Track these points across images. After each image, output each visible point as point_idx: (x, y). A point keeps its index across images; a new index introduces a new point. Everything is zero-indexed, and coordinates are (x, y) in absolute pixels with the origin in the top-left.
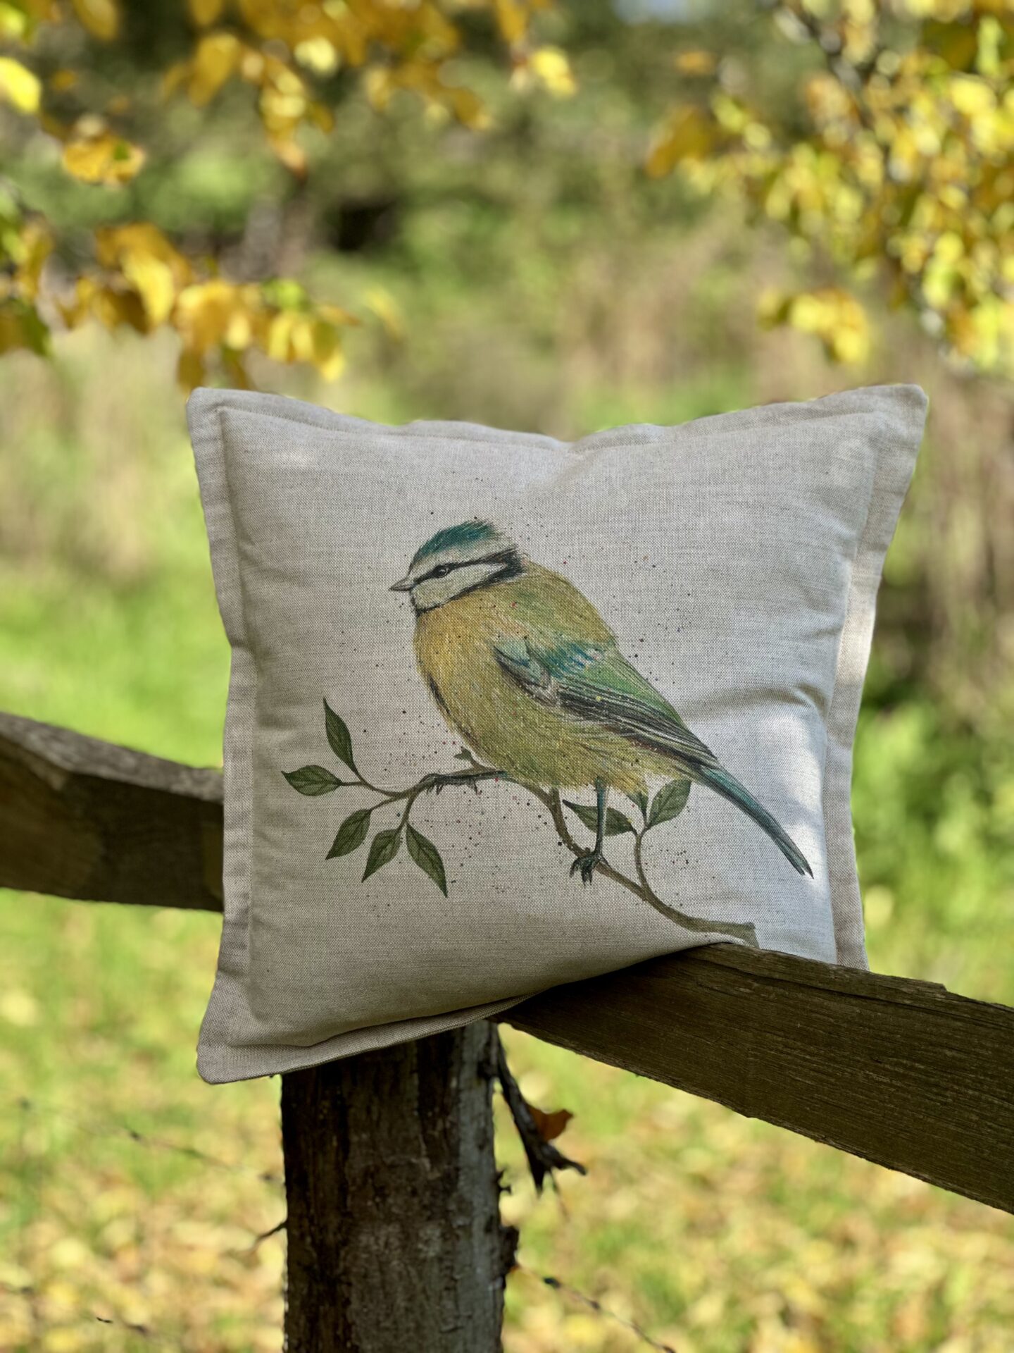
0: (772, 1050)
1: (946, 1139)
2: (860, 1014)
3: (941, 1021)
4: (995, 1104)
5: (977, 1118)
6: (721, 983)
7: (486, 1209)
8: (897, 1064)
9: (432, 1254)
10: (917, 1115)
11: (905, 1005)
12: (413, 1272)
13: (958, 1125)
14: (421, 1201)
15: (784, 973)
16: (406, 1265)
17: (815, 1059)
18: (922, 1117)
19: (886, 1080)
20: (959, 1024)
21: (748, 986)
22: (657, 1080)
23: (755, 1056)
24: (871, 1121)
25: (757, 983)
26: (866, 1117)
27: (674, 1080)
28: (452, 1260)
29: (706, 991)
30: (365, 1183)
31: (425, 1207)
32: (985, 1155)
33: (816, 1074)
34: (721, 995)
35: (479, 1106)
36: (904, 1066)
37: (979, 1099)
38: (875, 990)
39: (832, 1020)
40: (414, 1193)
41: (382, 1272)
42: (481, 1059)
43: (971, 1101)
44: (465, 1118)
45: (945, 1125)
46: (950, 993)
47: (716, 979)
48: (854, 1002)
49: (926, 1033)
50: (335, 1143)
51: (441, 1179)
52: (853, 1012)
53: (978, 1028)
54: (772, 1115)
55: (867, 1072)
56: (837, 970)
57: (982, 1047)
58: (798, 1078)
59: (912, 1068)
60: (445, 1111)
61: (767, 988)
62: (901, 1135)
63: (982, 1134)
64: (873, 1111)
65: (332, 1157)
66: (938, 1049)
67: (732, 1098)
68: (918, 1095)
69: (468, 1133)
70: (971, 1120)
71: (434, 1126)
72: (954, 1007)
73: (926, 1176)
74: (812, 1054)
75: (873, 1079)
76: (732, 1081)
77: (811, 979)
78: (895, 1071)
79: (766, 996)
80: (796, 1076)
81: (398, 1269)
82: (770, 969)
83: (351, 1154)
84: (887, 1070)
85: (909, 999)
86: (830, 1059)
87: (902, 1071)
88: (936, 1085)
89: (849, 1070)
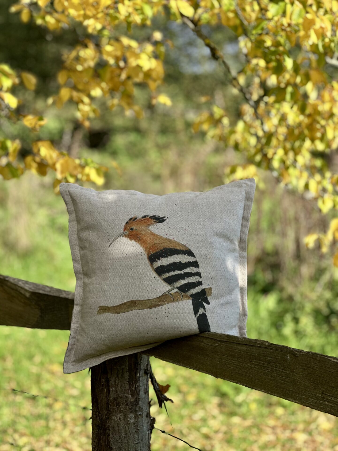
0: (224, 360)
1: (268, 381)
2: (247, 349)
3: (267, 350)
4: (281, 371)
5: (276, 375)
6: (211, 343)
7: (146, 410)
8: (256, 362)
9: (132, 422)
10: (261, 375)
11: (258, 346)
12: (127, 427)
13: (271, 377)
14: (129, 407)
15: (227, 339)
16: (125, 425)
17: (234, 362)
18: (262, 375)
19: (253, 366)
20: (272, 351)
21: (218, 343)
22: (193, 369)
23: (219, 362)
24: (250, 377)
25: (220, 342)
26: (248, 376)
27: (198, 369)
28: (137, 424)
29: (207, 345)
30: (114, 402)
31: (130, 409)
32: (278, 384)
33: (235, 366)
34: (211, 346)
35: (145, 382)
36: (258, 362)
37: (276, 370)
38: (250, 343)
39: (239, 351)
40: (127, 405)
41: (118, 427)
42: (145, 369)
43: (275, 371)
44: (141, 385)
45: (268, 377)
46: (270, 343)
47: (209, 342)
48: (245, 346)
49: (263, 353)
50: (106, 391)
51: (134, 401)
52: (245, 349)
53: (276, 351)
54: (224, 377)
55: (248, 364)
56: (241, 338)
57: (278, 356)
58: (230, 367)
59: (260, 363)
60: (136, 383)
61: (223, 344)
62: (257, 380)
63: (277, 379)
64: (250, 374)
65: (105, 395)
66: (266, 358)
67: (213, 373)
68: (261, 370)
69: (142, 389)
70: (275, 376)
71: (133, 386)
72: (271, 346)
73: (263, 391)
74: (234, 360)
75: (250, 366)
76: (214, 369)
77: (234, 341)
78: (255, 364)
79: (222, 346)
80: (230, 366)
81: (123, 426)
82: (223, 339)
83: (110, 394)
84: (254, 364)
85: (259, 345)
86: (239, 362)
87: (257, 364)
88: (266, 367)
89: (244, 364)
